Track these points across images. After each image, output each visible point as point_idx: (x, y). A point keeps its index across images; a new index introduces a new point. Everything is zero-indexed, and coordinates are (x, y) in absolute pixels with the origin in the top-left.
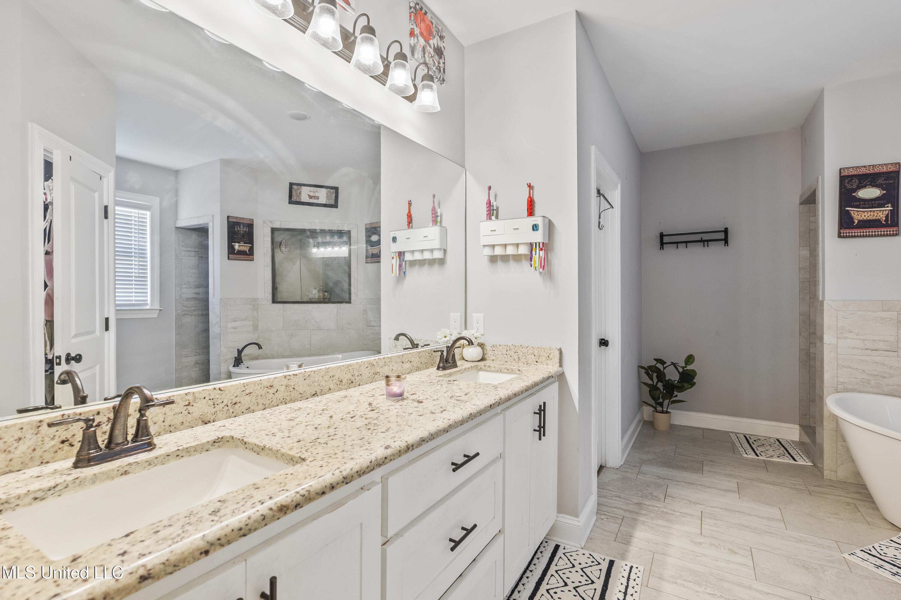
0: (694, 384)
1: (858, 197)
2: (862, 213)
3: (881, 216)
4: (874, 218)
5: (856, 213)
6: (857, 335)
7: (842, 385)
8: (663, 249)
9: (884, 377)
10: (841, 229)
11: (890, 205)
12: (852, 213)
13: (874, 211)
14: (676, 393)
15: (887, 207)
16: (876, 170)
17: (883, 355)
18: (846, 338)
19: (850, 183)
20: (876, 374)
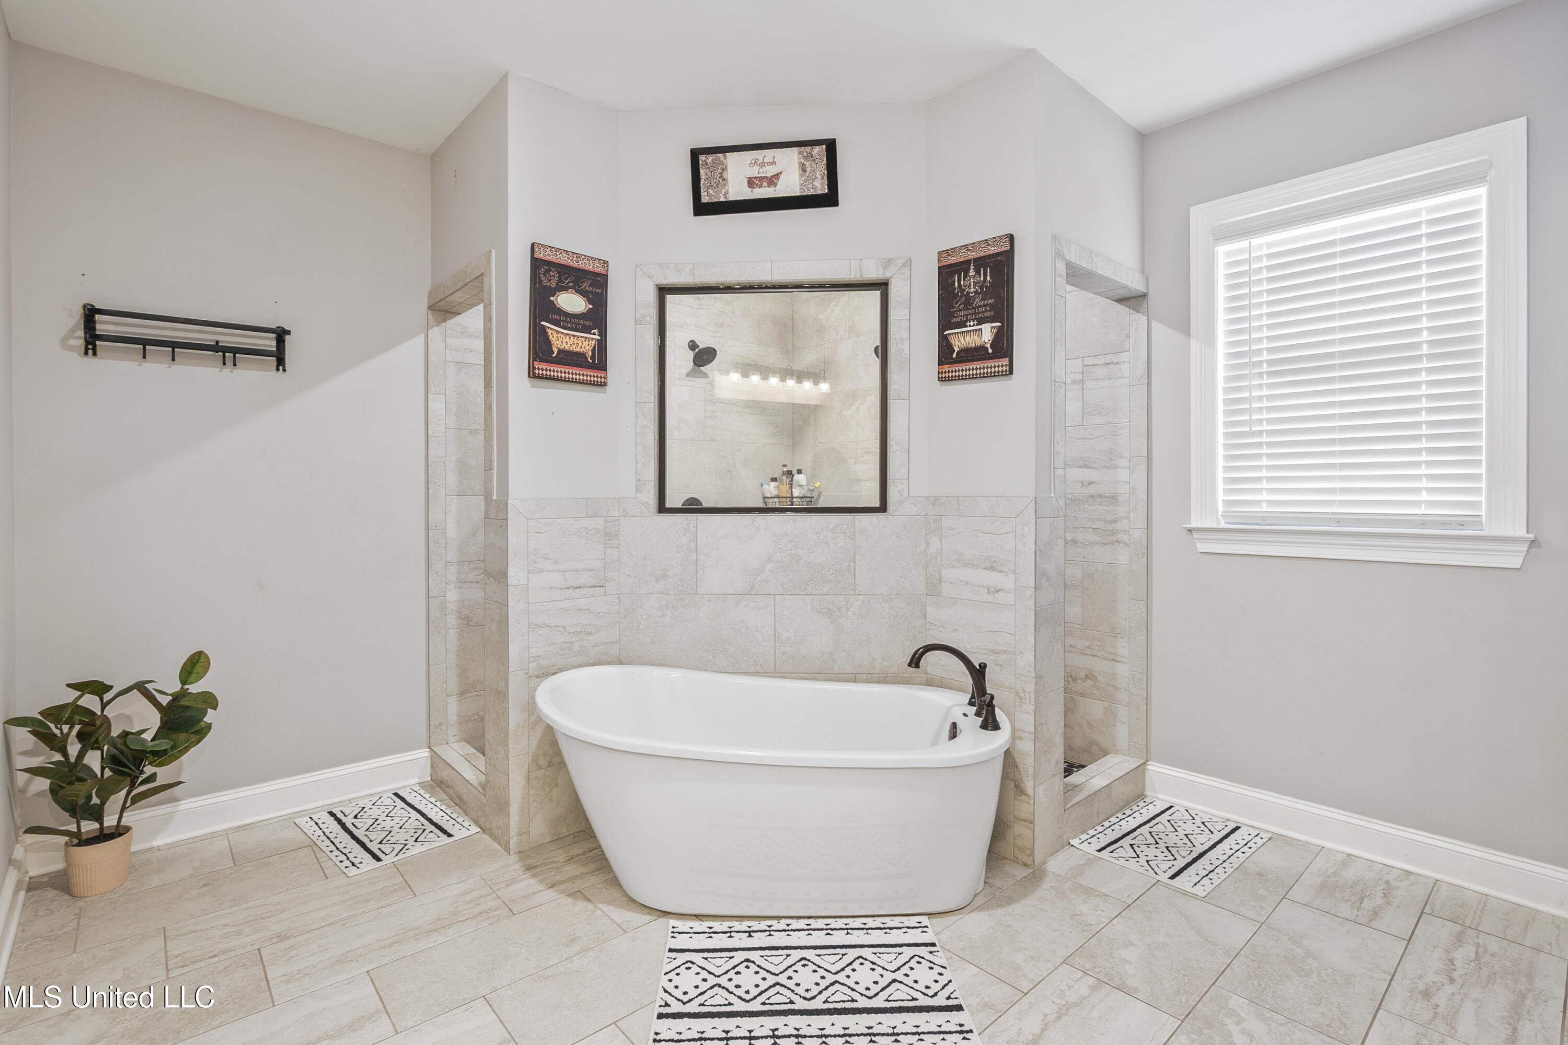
0: (209, 726)
1: (558, 306)
2: (563, 336)
3: (587, 348)
4: (578, 349)
5: (555, 335)
6: (556, 563)
7: (536, 662)
8: (95, 354)
9: (589, 634)
10: (534, 360)
11: (597, 331)
12: (550, 334)
13: (578, 337)
14: (149, 770)
15: (594, 334)
16: (581, 264)
17: (588, 596)
18: (541, 571)
19: (548, 276)
20: (579, 630)
